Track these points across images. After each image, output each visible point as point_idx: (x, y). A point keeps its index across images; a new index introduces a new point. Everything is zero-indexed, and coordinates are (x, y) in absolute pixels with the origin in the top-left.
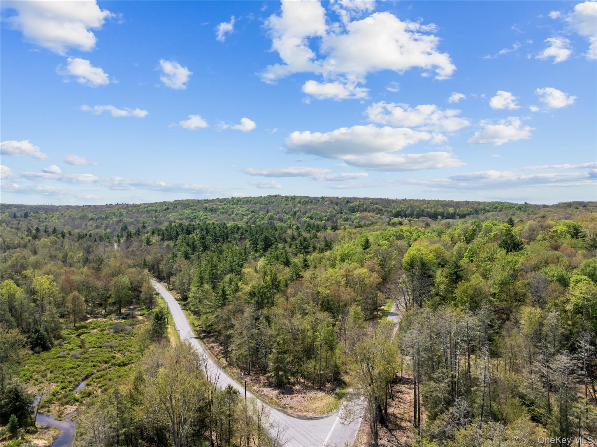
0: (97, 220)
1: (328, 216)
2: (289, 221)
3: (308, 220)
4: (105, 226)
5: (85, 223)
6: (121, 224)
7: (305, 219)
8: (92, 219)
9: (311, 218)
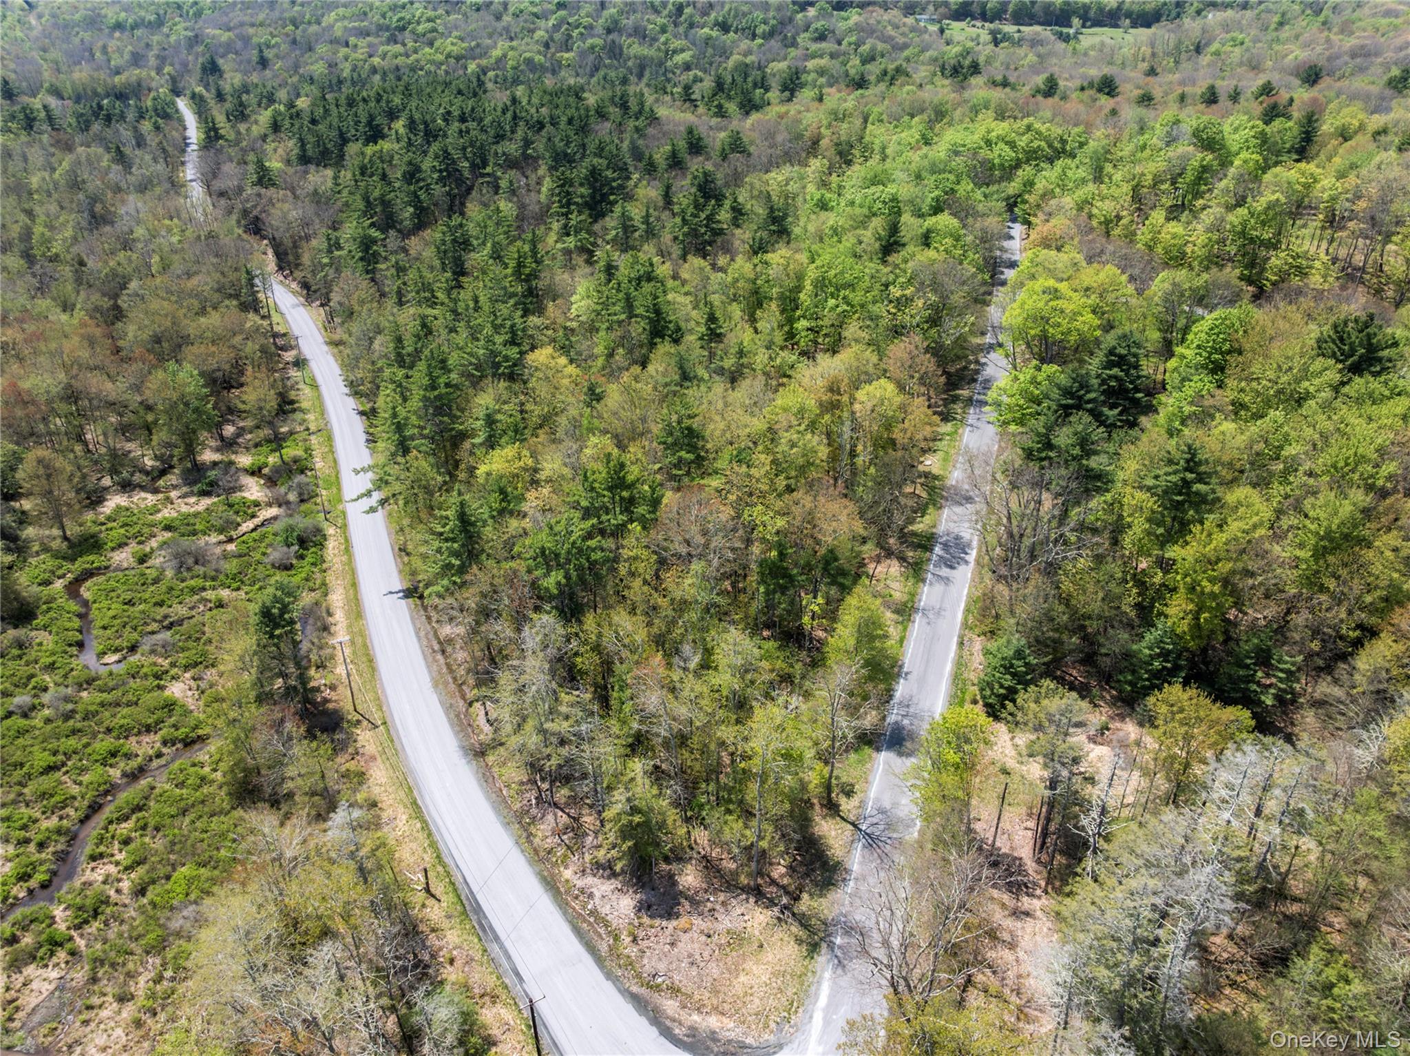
0: (133, 28)
1: (773, 22)
2: (663, 39)
3: (714, 33)
4: (158, 57)
5: (100, 44)
6: (200, 49)
7: (706, 30)
8: (119, 26)
9: (724, 27)
